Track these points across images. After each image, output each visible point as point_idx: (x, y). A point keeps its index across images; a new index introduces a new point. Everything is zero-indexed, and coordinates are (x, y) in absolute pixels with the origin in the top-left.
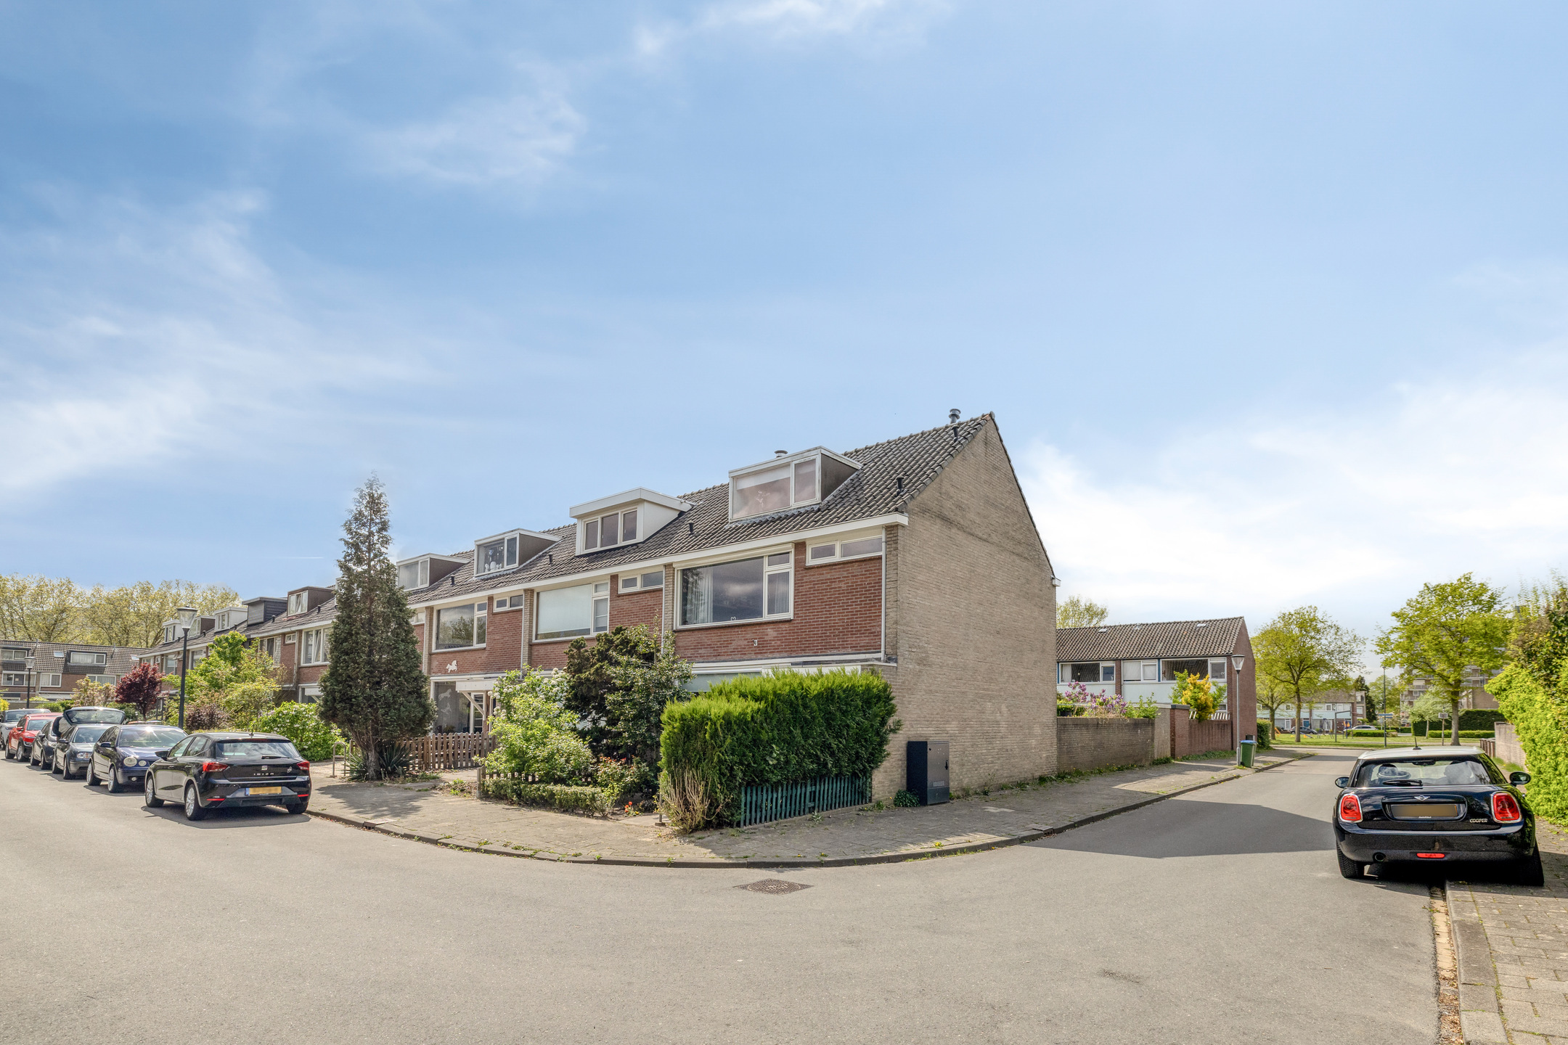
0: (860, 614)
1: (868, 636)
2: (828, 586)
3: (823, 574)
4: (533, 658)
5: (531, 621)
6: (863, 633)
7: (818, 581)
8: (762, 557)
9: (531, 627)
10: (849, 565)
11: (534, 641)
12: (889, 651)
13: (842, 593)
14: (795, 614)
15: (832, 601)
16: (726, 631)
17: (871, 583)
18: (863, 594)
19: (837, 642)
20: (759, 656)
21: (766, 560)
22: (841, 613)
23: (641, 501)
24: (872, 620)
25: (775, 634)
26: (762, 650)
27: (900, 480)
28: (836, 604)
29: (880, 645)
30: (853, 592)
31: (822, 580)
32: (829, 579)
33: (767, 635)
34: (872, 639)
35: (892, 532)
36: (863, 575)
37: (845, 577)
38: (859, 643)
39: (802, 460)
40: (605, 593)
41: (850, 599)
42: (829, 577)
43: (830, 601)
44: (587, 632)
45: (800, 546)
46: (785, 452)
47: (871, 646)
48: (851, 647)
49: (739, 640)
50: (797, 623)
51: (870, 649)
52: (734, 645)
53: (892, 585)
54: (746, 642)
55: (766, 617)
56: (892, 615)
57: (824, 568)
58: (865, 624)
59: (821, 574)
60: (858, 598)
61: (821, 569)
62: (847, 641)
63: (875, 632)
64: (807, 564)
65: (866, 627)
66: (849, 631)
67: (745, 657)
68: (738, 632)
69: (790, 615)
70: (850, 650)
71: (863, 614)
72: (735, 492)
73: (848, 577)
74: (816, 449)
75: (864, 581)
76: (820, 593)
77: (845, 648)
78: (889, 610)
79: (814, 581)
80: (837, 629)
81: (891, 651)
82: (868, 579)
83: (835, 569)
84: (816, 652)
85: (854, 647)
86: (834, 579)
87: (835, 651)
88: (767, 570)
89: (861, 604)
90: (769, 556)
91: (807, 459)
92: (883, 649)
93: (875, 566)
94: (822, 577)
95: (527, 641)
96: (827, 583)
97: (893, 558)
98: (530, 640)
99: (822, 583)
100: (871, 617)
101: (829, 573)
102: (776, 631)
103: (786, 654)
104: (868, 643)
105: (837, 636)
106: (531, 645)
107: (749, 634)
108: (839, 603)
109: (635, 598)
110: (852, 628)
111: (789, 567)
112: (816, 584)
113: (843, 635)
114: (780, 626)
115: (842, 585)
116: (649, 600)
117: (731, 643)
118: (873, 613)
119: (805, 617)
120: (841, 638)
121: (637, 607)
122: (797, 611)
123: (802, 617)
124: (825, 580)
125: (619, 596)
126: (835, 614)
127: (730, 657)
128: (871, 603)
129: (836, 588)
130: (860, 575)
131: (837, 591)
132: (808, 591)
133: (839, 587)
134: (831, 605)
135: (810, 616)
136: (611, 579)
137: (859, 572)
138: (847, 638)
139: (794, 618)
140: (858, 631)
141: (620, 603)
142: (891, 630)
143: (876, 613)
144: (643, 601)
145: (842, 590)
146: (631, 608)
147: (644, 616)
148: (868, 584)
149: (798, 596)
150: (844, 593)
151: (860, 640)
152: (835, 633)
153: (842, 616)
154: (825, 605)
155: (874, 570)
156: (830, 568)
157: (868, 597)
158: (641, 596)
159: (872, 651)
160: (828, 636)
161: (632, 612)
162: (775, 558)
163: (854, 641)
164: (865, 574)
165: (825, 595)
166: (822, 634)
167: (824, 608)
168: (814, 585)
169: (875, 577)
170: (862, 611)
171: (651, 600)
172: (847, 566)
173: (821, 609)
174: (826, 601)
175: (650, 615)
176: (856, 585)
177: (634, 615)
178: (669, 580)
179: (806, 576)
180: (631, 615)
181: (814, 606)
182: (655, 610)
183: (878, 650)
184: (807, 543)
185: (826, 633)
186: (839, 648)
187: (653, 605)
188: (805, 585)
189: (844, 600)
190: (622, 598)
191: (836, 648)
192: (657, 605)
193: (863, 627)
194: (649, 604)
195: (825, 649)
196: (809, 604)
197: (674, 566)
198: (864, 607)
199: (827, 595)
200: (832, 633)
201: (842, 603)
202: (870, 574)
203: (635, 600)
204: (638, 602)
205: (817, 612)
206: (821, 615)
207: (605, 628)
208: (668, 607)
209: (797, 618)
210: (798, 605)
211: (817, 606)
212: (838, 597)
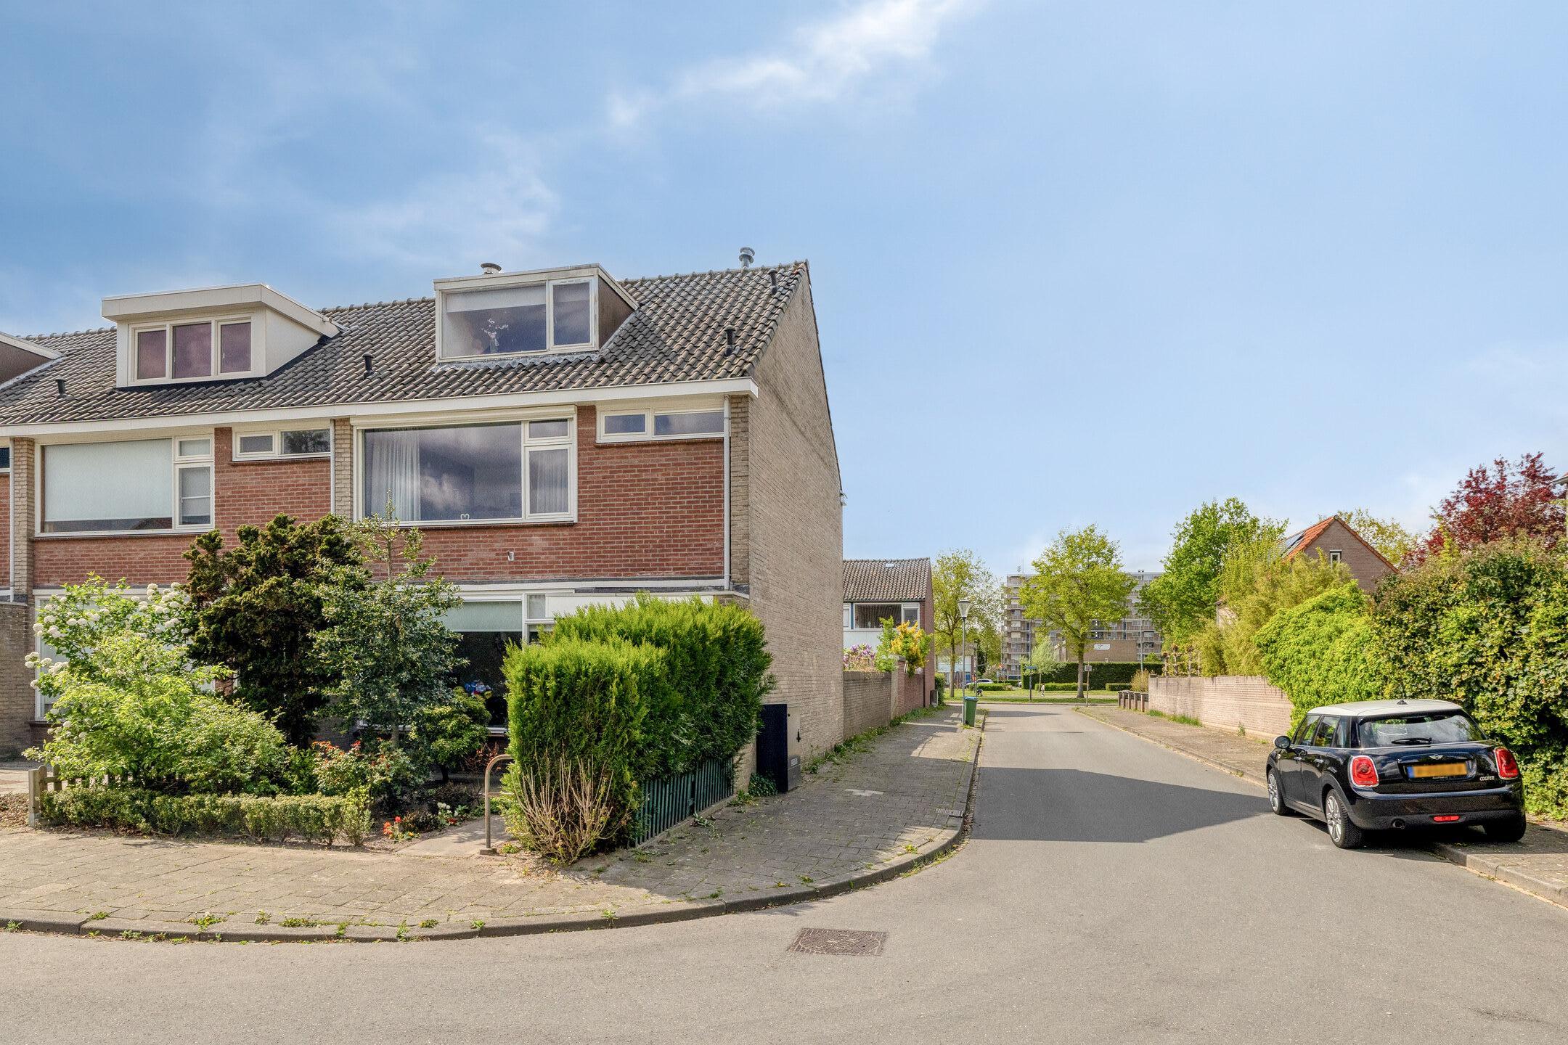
0: (689, 522)
1: (701, 554)
2: (636, 476)
3: (626, 458)
4: (38, 565)
5: (31, 498)
6: (694, 549)
7: (619, 467)
8: (519, 423)
9: (30, 509)
10: (669, 447)
11: (38, 533)
12: (736, 576)
13: (658, 489)
14: (579, 515)
15: (642, 499)
16: (455, 535)
17: (705, 477)
18: (693, 493)
19: (650, 560)
20: (518, 578)
21: (525, 429)
22: (658, 518)
23: (261, 307)
24: (707, 531)
25: (545, 544)
26: (523, 568)
27: (729, 331)
28: (649, 504)
29: (723, 568)
30: (677, 488)
31: (627, 467)
32: (636, 466)
33: (532, 545)
34: (708, 559)
35: (740, 405)
36: (692, 464)
37: (664, 465)
38: (687, 564)
39: (567, 282)
40: (204, 457)
41: (671, 498)
42: (636, 462)
43: (638, 499)
44: (167, 523)
45: (585, 412)
46: (498, 268)
47: (705, 568)
48: (674, 569)
49: (480, 551)
50: (584, 529)
51: (705, 573)
52: (471, 558)
53: (741, 482)
54: (493, 555)
55: (527, 517)
56: (741, 525)
57: (626, 449)
58: (696, 536)
59: (622, 457)
60: (685, 498)
61: (623, 450)
62: (667, 560)
63: (712, 549)
64: (599, 441)
65: (698, 540)
66: (670, 546)
67: (493, 578)
68: (478, 537)
69: (571, 515)
70: (672, 574)
71: (693, 521)
72: (445, 316)
73: (669, 465)
74: (590, 267)
75: (694, 473)
76: (622, 486)
77: (665, 570)
78: (736, 518)
79: (611, 467)
80: (651, 542)
81: (739, 576)
82: (701, 471)
83: (647, 451)
84: (616, 575)
85: (679, 568)
86: (645, 466)
87: (650, 574)
88: (528, 443)
89: (690, 507)
90: (531, 422)
91: (574, 281)
92: (726, 574)
93: (711, 453)
94: (624, 462)
95: (24, 532)
96: (634, 471)
97: (740, 443)
98: (30, 532)
99: (625, 472)
100: (705, 526)
101: (637, 457)
102: (547, 540)
103: (565, 576)
104: (702, 564)
105: (651, 551)
106: (33, 542)
107: (499, 542)
108: (655, 504)
109: (271, 471)
110: (675, 541)
111: (568, 442)
112: (616, 472)
113: (662, 551)
114: (554, 531)
115: (659, 476)
116: (301, 476)
117: (466, 555)
118: (708, 521)
119: (597, 519)
120: (658, 555)
121: (274, 486)
122: (583, 511)
123: (592, 520)
124: (631, 466)
125: (236, 465)
126: (648, 518)
127: (465, 577)
128: (705, 506)
129: (648, 480)
130: (688, 464)
131: (650, 485)
132: (601, 482)
133: (653, 480)
134: (641, 504)
135: (605, 519)
136: (216, 434)
137: (686, 459)
138: (667, 555)
139: (579, 520)
140: (686, 546)
141: (236, 476)
142: (739, 547)
143: (713, 520)
144: (288, 477)
145: (659, 484)
146: (263, 487)
147: (290, 503)
148: (700, 478)
149: (586, 488)
150: (662, 489)
151: (689, 559)
152: (647, 547)
153: (659, 522)
154: (631, 504)
155: (711, 458)
156: (636, 449)
157: (701, 497)
158: (284, 469)
159: (708, 575)
160: (637, 551)
161: (266, 495)
162: (541, 426)
163: (679, 560)
164: (695, 464)
165: (630, 490)
166: (627, 547)
167: (629, 509)
168: (611, 472)
169: (713, 468)
170: (691, 517)
171: (305, 477)
172: (665, 448)
173: (624, 509)
174: (633, 499)
175: (303, 502)
176: (682, 479)
177: (270, 499)
178: (343, 446)
179: (598, 459)
180: (264, 500)
181: (613, 505)
182: (314, 493)
183: (718, 574)
184: (598, 408)
185: (634, 547)
186: (655, 569)
187: (309, 485)
188: (597, 473)
189: (661, 499)
190: (241, 468)
191: (650, 570)
192: (317, 485)
193: (694, 540)
194: (300, 482)
195: (632, 570)
196: (605, 500)
197: (352, 422)
198: (694, 512)
199: (633, 490)
200: (643, 547)
201: (659, 503)
202: (705, 463)
203: (269, 474)
204: (276, 478)
205: (618, 514)
206: (624, 519)
207: (205, 519)
208: (343, 490)
209: (583, 520)
210: (584, 501)
211: (618, 505)
212: (652, 494)
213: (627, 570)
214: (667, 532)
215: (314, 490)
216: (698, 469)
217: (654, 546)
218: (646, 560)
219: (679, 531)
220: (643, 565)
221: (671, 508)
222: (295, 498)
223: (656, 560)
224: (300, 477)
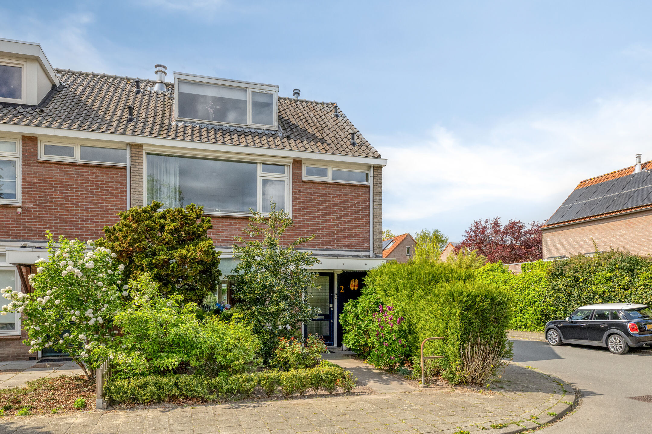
0: (351, 223)
1: (357, 240)
2: (324, 198)
3: (319, 189)
6: (354, 237)
7: (314, 193)
8: (256, 163)
10: (341, 186)
13: (336, 206)
14: (293, 216)
15: (328, 210)
16: (216, 221)
17: (359, 203)
18: (353, 210)
19: (332, 241)
21: (259, 167)
22: (335, 220)
24: (361, 228)
28: (331, 213)
29: (369, 247)
30: (345, 207)
31: (319, 193)
32: (323, 194)
34: (361, 242)
35: (378, 171)
36: (353, 196)
37: (338, 195)
38: (350, 244)
39: (260, 91)
40: (11, 154)
41: (342, 211)
42: (324, 192)
43: (325, 210)
45: (297, 163)
47: (360, 246)
48: (344, 246)
49: (232, 230)
50: (296, 223)
51: (360, 249)
54: (240, 233)
55: (260, 214)
56: (378, 227)
57: (320, 185)
58: (355, 230)
59: (317, 189)
60: (349, 212)
61: (317, 185)
62: (341, 241)
63: (363, 237)
64: (303, 179)
65: (356, 233)
66: (342, 234)
68: (231, 223)
70: (343, 248)
71: (354, 223)
73: (341, 195)
75: (354, 200)
76: (317, 203)
77: (339, 246)
78: (376, 224)
79: (310, 192)
80: (332, 232)
81: (378, 251)
82: (357, 200)
83: (330, 187)
84: (313, 247)
85: (346, 246)
86: (329, 194)
87: (331, 248)
88: (261, 174)
89: (352, 216)
90: (263, 164)
91: (264, 91)
92: (371, 249)
93: (364, 192)
94: (317, 191)
96: (323, 196)
97: (378, 188)
99: (318, 196)
100: (360, 226)
101: (324, 189)
104: (358, 244)
105: (332, 236)
107: (245, 226)
108: (334, 213)
109: (74, 170)
110: (344, 232)
111: (284, 177)
112: (313, 195)
113: (338, 237)
115: (336, 200)
117: (223, 232)
118: (361, 224)
119: (303, 219)
120: (336, 239)
121: (77, 180)
122: (295, 213)
123: (300, 218)
124: (321, 193)
125: (42, 162)
126: (330, 220)
127: (222, 244)
128: (359, 217)
129: (331, 201)
130: (351, 196)
131: (331, 204)
132: (305, 200)
133: (333, 201)
134: (327, 213)
135: (307, 219)
136: (23, 140)
137: (350, 193)
138: (341, 239)
139: (293, 218)
140: (350, 235)
141: (43, 170)
142: (378, 237)
143: (363, 224)
144: (88, 175)
145: (336, 204)
146: (66, 179)
147: (90, 192)
148: (357, 203)
149: (296, 202)
150: (338, 206)
151: (351, 242)
152: (329, 234)
153: (336, 223)
154: (321, 212)
155: (362, 194)
156: (324, 185)
157: (357, 212)
158: (85, 169)
159: (361, 250)
160: (324, 236)
161: (69, 185)
162: (268, 165)
163: (346, 241)
164: (355, 196)
165: (321, 205)
166: (319, 234)
167: (320, 215)
168: (310, 195)
169: (363, 199)
170: (352, 221)
171: (103, 176)
172: (339, 186)
173: (318, 215)
174: (322, 210)
175: (101, 192)
176: (348, 202)
177: (73, 188)
178: (137, 161)
179: (303, 188)
180: (67, 188)
181: (312, 212)
182: (110, 187)
183: (367, 249)
184: (303, 162)
185: (323, 234)
186: (334, 246)
187: (106, 182)
188: (303, 195)
189: (337, 211)
190: (46, 165)
191: (331, 246)
192: (113, 182)
193: (354, 233)
194: (99, 179)
195: (322, 245)
196: (307, 209)
197: (144, 147)
198: (354, 219)
199: (322, 205)
200: (328, 234)
201: (336, 213)
202: (359, 196)
203: (72, 171)
204: (78, 174)
205: (314, 217)
206: (318, 219)
207: (12, 196)
208: (137, 188)
209: (295, 218)
210: (295, 209)
211: (314, 212)
212: (332, 208)
213: (319, 245)
214: (340, 228)
215: (110, 185)
216: (356, 198)
217: (334, 234)
218: (329, 241)
219: (347, 228)
220: (328, 243)
221: (342, 216)
222: (94, 189)
223: (334, 241)
224: (99, 176)
